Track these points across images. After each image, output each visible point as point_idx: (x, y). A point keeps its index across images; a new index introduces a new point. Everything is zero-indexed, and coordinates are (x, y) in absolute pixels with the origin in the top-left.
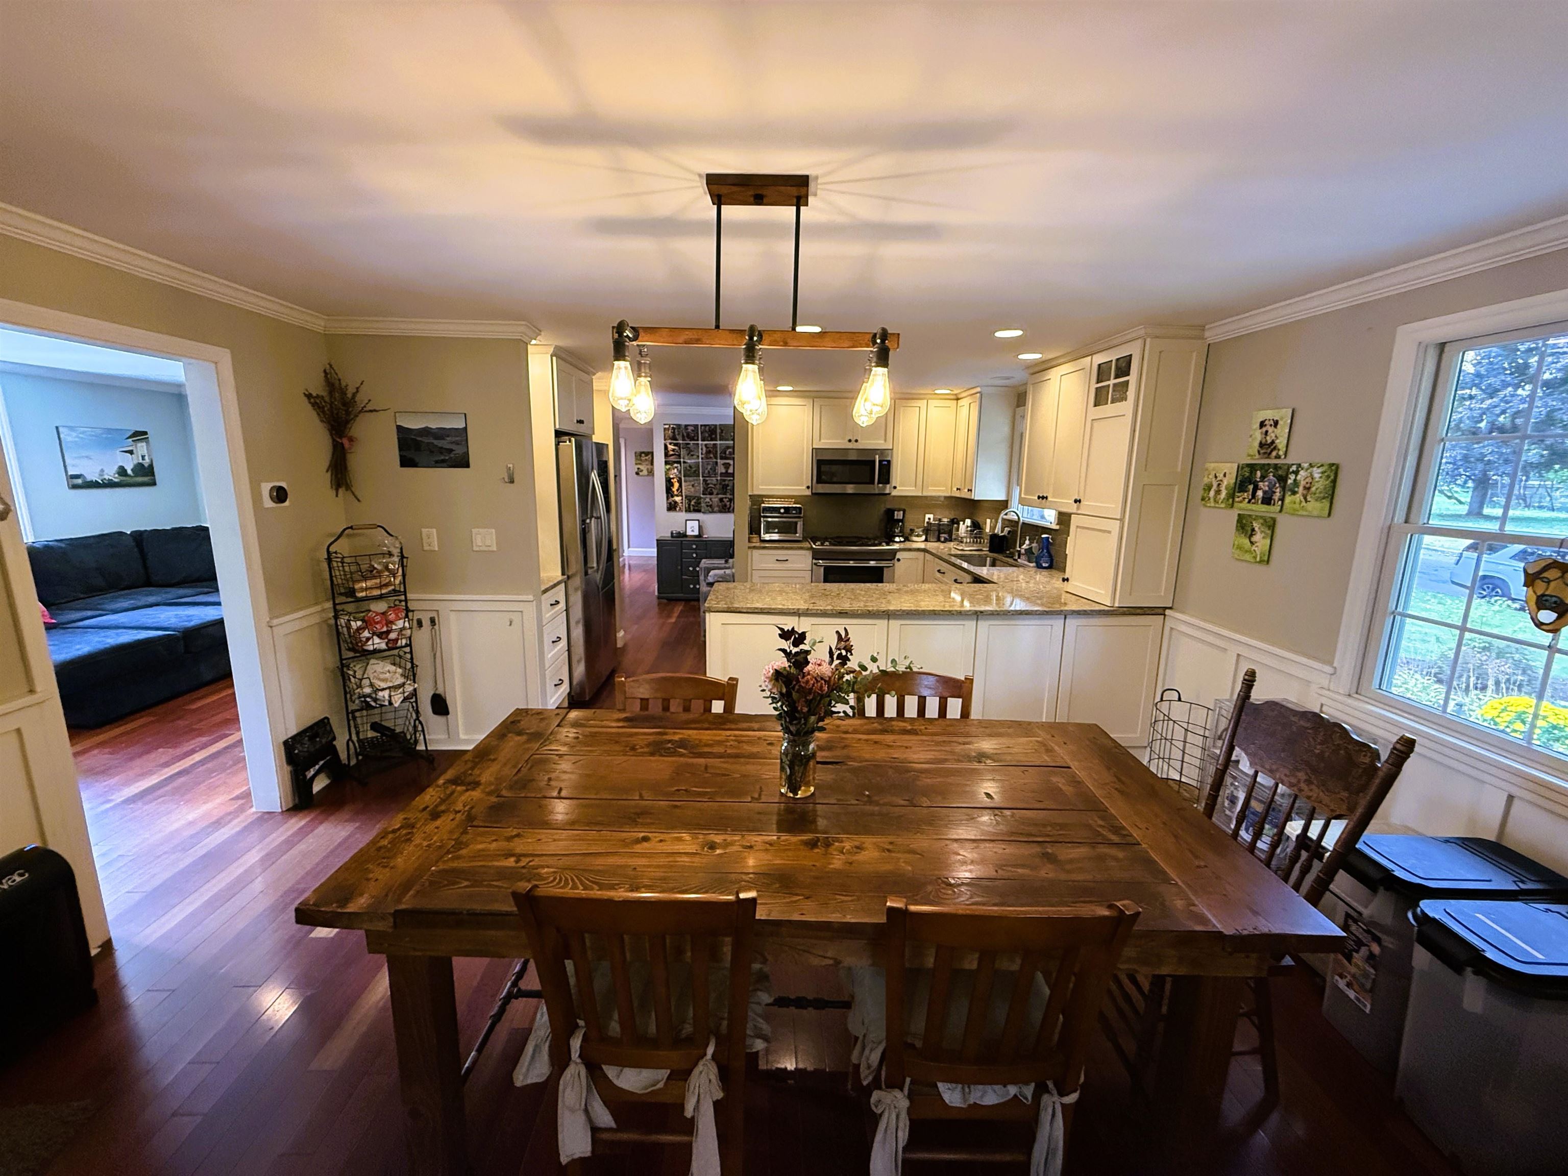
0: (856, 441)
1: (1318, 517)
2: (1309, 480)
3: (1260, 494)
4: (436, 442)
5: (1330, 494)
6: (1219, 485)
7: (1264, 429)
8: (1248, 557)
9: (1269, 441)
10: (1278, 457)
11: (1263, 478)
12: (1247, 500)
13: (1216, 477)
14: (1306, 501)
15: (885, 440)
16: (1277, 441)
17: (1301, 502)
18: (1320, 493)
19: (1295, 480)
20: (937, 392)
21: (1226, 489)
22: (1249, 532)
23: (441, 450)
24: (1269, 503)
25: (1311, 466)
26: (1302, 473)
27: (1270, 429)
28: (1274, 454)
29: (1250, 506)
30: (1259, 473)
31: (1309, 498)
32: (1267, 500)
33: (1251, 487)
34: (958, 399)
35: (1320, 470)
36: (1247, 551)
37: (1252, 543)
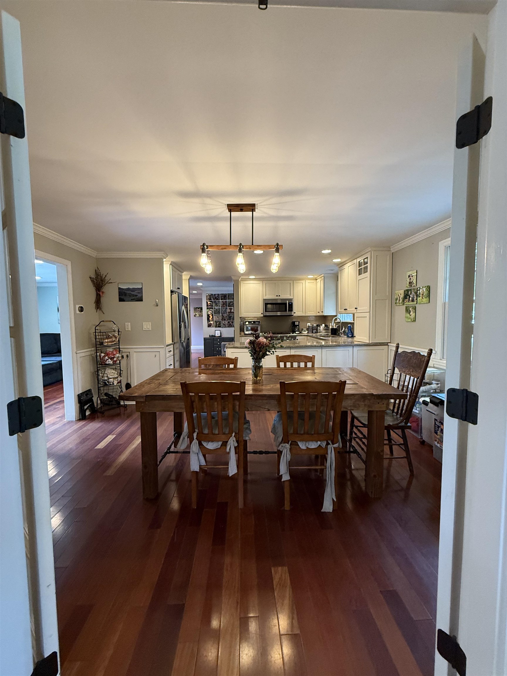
0: (279, 296)
1: (426, 303)
2: (423, 292)
3: (411, 299)
4: (132, 293)
5: (429, 296)
6: (400, 298)
7: (410, 278)
9: (411, 281)
10: (414, 286)
11: (411, 293)
12: (407, 301)
13: (398, 295)
14: (423, 299)
15: (290, 295)
16: (413, 281)
17: (421, 299)
18: (426, 295)
19: (419, 293)
20: (308, 277)
21: (402, 299)
22: (409, 312)
23: (133, 295)
24: (413, 302)
25: (423, 287)
26: (421, 290)
27: (411, 277)
29: (409, 303)
31: (423, 298)
32: (413, 301)
33: (408, 297)
34: (316, 280)
35: (425, 288)
37: (410, 315)
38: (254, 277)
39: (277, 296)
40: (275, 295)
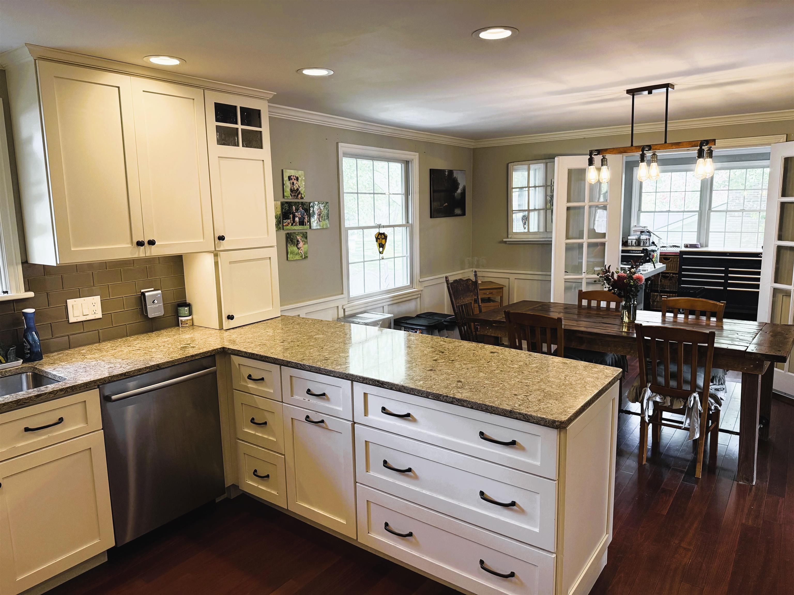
2: (319, 211)
3: (297, 219)
5: (328, 217)
7: (291, 181)
8: (297, 257)
9: (296, 189)
10: (302, 198)
11: (297, 210)
12: (291, 224)
16: (300, 189)
17: (318, 222)
19: (313, 211)
22: (296, 243)
24: (303, 225)
25: (319, 203)
26: (315, 207)
27: (295, 182)
28: (300, 196)
30: (294, 207)
31: (321, 220)
32: (302, 223)
33: (291, 216)
35: (323, 205)
36: (296, 254)
37: (299, 249)
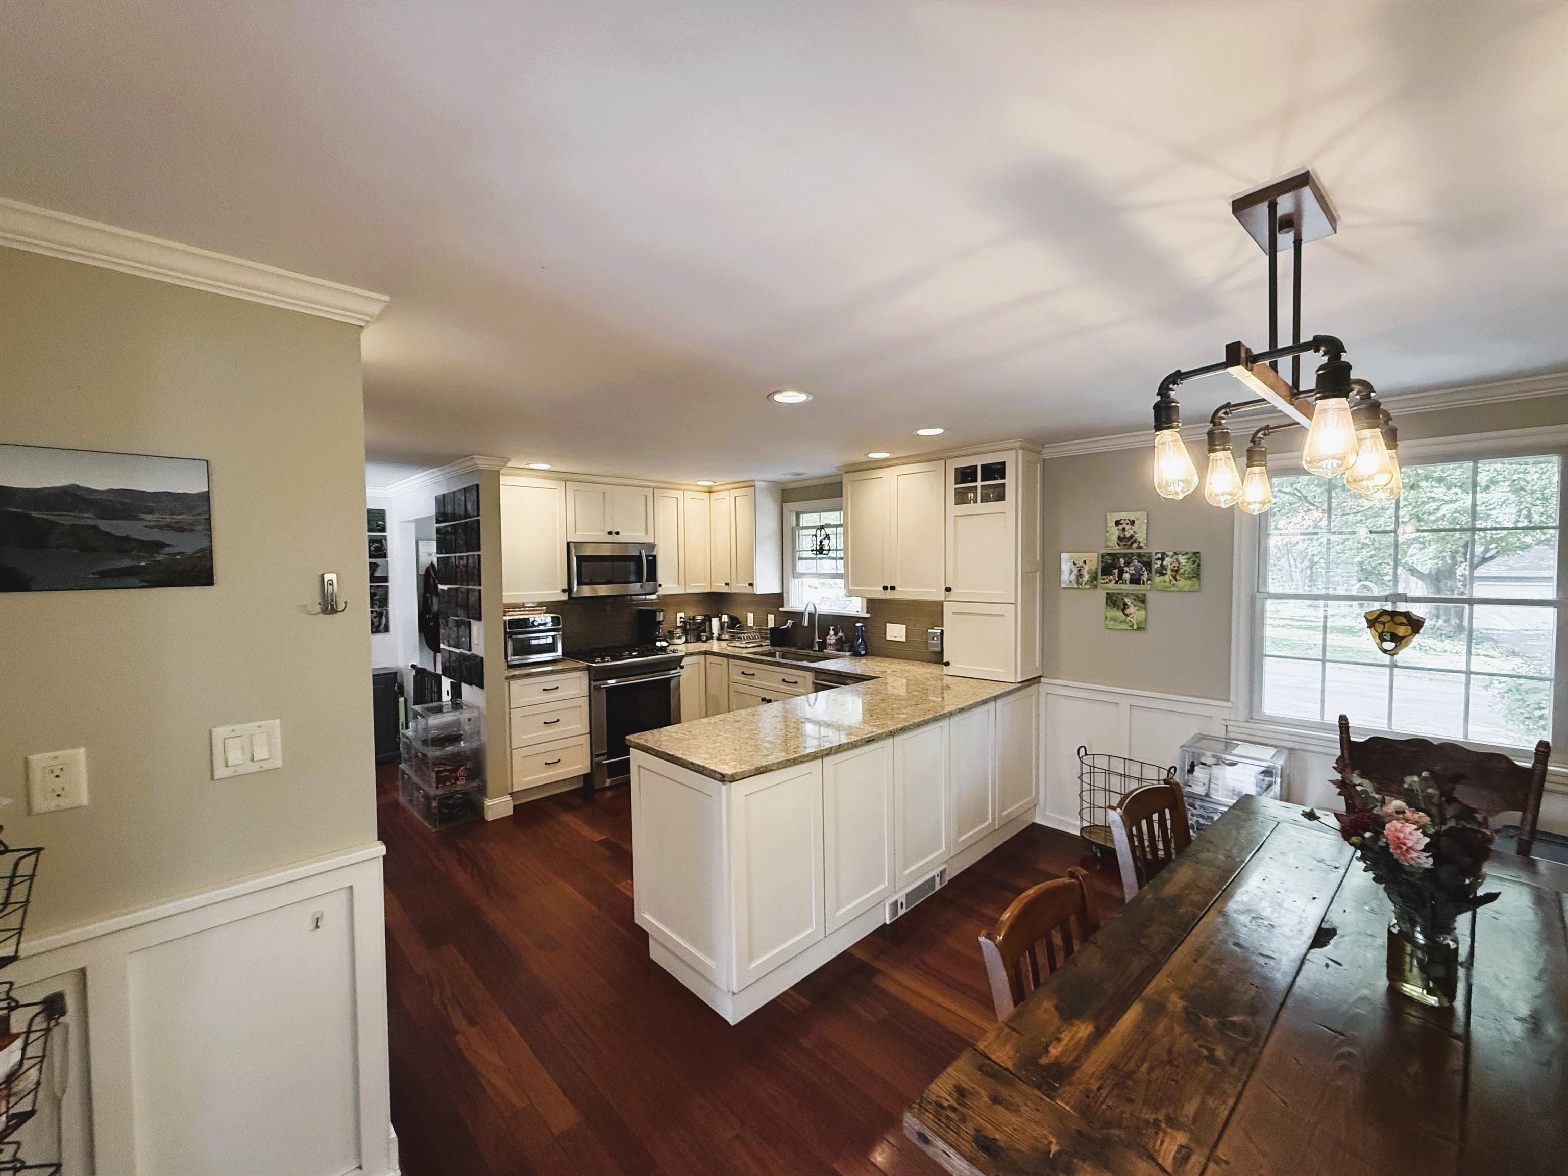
0: (617, 533)
1: (1190, 591)
2: (1176, 564)
3: (1127, 576)
5: (1196, 574)
6: (1079, 570)
7: (1121, 527)
8: (1123, 626)
9: (1128, 536)
10: (1139, 547)
11: (1127, 564)
12: (1114, 582)
13: (1075, 564)
14: (1176, 580)
15: (647, 533)
16: (1136, 536)
17: (1171, 581)
18: (1189, 573)
19: (1161, 565)
20: (699, 483)
21: (1088, 573)
22: (1122, 607)
23: (124, 545)
24: (1138, 583)
25: (1175, 553)
26: (1167, 559)
28: (1135, 545)
30: (1122, 561)
31: (1178, 578)
32: (1135, 580)
33: (1116, 571)
35: (1185, 557)
36: (1121, 622)
37: (1127, 615)
38: (546, 467)
39: (610, 533)
40: (603, 530)
